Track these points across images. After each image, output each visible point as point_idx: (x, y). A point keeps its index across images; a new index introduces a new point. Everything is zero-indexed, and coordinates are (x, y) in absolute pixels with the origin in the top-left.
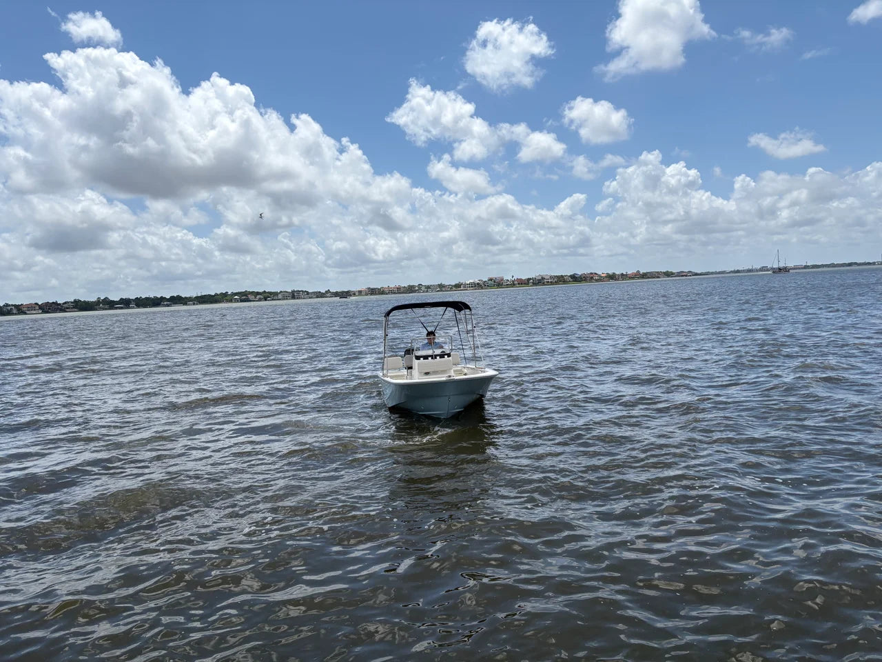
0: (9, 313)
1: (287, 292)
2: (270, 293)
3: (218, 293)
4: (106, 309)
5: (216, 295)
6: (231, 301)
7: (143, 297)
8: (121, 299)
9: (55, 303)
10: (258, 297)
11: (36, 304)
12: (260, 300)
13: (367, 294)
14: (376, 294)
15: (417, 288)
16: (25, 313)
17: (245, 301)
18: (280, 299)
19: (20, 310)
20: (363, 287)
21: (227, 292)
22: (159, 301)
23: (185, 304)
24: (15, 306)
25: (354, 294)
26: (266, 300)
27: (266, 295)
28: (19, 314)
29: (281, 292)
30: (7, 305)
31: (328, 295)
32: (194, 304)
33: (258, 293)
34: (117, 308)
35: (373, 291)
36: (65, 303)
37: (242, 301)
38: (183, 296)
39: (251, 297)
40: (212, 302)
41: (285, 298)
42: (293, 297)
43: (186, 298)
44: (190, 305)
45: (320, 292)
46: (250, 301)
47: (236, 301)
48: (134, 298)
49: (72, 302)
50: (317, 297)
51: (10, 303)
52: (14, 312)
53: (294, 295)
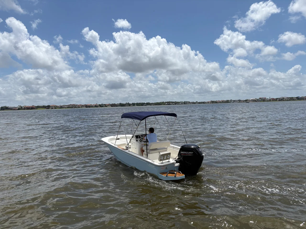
0: (103, 106)
1: (183, 102)
2: (177, 102)
3: (161, 102)
4: (128, 106)
5: (160, 102)
6: (165, 105)
7: (139, 103)
8: (133, 103)
9: (115, 104)
10: (173, 103)
11: (110, 104)
12: (174, 104)
13: (211, 103)
14: (214, 103)
15: (230, 101)
16: (107, 107)
17: (169, 105)
18: (180, 104)
19: (106, 106)
20: (209, 101)
21: (164, 102)
22: (143, 104)
23: (151, 105)
24: (104, 104)
25: (206, 103)
26: (176, 104)
27: (176, 103)
28: (105, 107)
29: (181, 102)
30: (102, 104)
31: (197, 103)
32: (153, 105)
33: (173, 102)
34: (131, 106)
35: (213, 102)
36: (117, 104)
37: (168, 105)
38: (150, 103)
39: (171, 103)
40: (159, 105)
41: (182, 104)
42: (185, 104)
43: (151, 103)
44: (152, 105)
45: (194, 102)
46: (171, 105)
47: (166, 104)
48: (136, 103)
49: (119, 104)
50: (193, 104)
51: (103, 104)
52: (104, 106)
53: (185, 103)
